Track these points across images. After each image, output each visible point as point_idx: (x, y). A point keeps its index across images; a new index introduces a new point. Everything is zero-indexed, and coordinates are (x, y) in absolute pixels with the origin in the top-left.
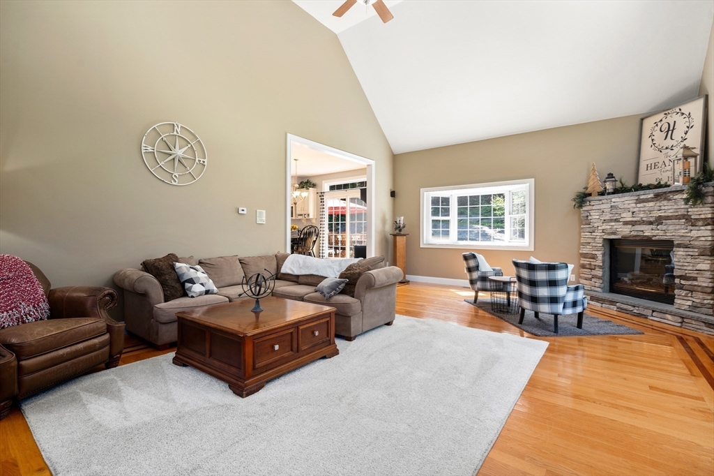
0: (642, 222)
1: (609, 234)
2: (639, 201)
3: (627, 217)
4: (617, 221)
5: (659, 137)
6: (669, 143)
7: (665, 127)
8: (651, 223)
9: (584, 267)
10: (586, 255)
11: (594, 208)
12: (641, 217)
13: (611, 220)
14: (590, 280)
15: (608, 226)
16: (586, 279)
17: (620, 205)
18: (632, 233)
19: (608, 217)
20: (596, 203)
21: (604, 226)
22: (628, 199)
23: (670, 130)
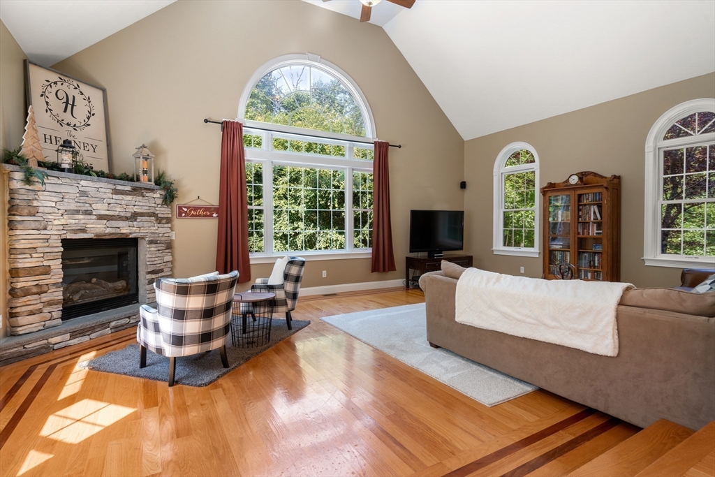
0: (120, 218)
1: (75, 232)
3: (101, 209)
4: (86, 212)
5: (57, 106)
6: (67, 117)
7: (62, 95)
8: (127, 219)
9: (26, 292)
10: (30, 271)
11: (49, 187)
12: (117, 211)
13: (77, 212)
14: (40, 311)
15: (71, 221)
16: (32, 313)
17: (92, 191)
18: (108, 230)
19: (73, 206)
20: (54, 183)
21: (66, 220)
22: (103, 188)
23: (69, 104)
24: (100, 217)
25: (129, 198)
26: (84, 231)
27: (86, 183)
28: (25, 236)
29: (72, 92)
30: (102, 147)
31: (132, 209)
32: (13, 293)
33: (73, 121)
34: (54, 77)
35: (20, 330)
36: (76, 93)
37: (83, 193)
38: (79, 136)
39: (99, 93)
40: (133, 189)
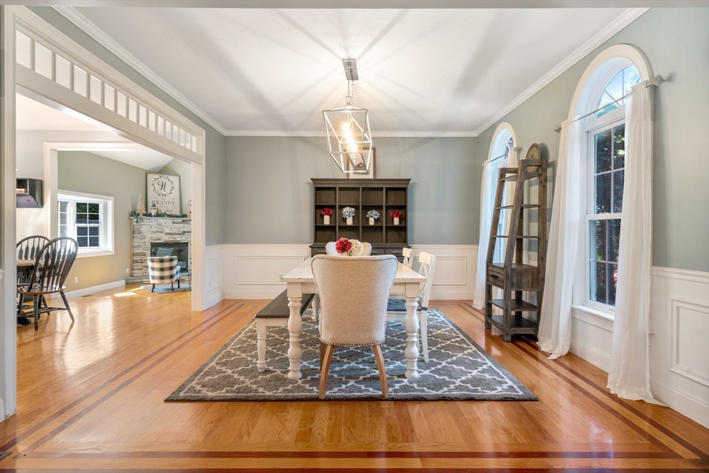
0: (176, 234)
1: (156, 240)
2: (174, 223)
3: (168, 231)
4: (161, 232)
5: (158, 188)
6: (162, 192)
7: (160, 183)
8: (179, 234)
9: (137, 262)
10: (138, 254)
11: (145, 223)
12: (174, 231)
13: (157, 232)
14: (142, 269)
15: (154, 236)
16: (139, 270)
17: (163, 224)
18: (170, 239)
19: (155, 230)
20: (147, 221)
21: (152, 235)
22: (168, 221)
23: (163, 186)
24: (167, 234)
25: (181, 225)
26: (159, 239)
27: (161, 220)
28: (137, 242)
29: (164, 180)
30: (178, 202)
31: (182, 230)
32: (134, 262)
33: (164, 193)
34: (157, 176)
35: (134, 275)
36: (166, 180)
37: (159, 225)
38: (167, 199)
39: (177, 178)
40: (183, 221)
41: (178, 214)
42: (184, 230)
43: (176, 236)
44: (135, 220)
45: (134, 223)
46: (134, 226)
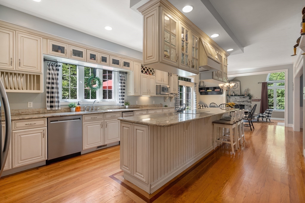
0: (241, 102)
2: (240, 98)
3: (238, 100)
4: (236, 101)
8: (242, 102)
12: (241, 101)
15: (234, 102)
17: (237, 98)
19: (234, 100)
22: (238, 97)
24: (238, 102)
27: (236, 97)
31: (243, 100)
33: (235, 88)
37: (236, 99)
38: (236, 90)
39: (239, 82)
40: (243, 97)
41: (240, 94)
42: (244, 100)
43: (241, 103)
44: (228, 97)
45: (228, 98)
46: (228, 99)
